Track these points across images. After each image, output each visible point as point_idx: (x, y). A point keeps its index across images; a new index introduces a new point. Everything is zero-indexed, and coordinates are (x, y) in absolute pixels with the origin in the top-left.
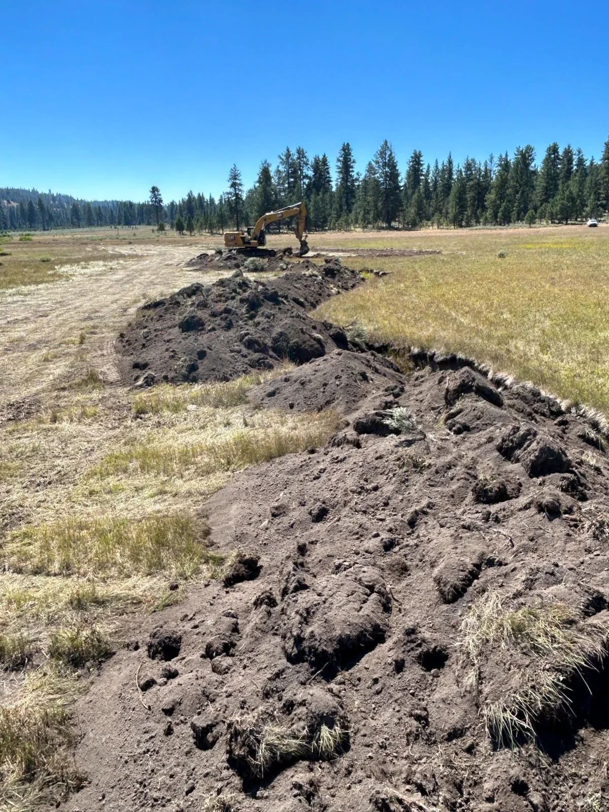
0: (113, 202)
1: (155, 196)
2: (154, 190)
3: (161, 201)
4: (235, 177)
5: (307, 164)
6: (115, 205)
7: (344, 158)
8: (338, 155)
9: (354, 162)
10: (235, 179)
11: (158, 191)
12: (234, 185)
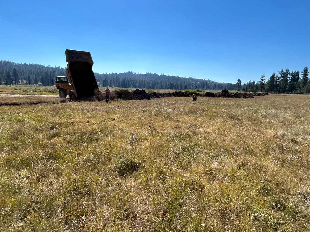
0: (226, 83)
1: (239, 82)
2: (239, 80)
3: (240, 83)
4: (263, 77)
5: (289, 74)
6: (226, 84)
7: (305, 72)
8: (302, 71)
9: (309, 73)
10: (263, 78)
11: (240, 80)
12: (262, 80)
